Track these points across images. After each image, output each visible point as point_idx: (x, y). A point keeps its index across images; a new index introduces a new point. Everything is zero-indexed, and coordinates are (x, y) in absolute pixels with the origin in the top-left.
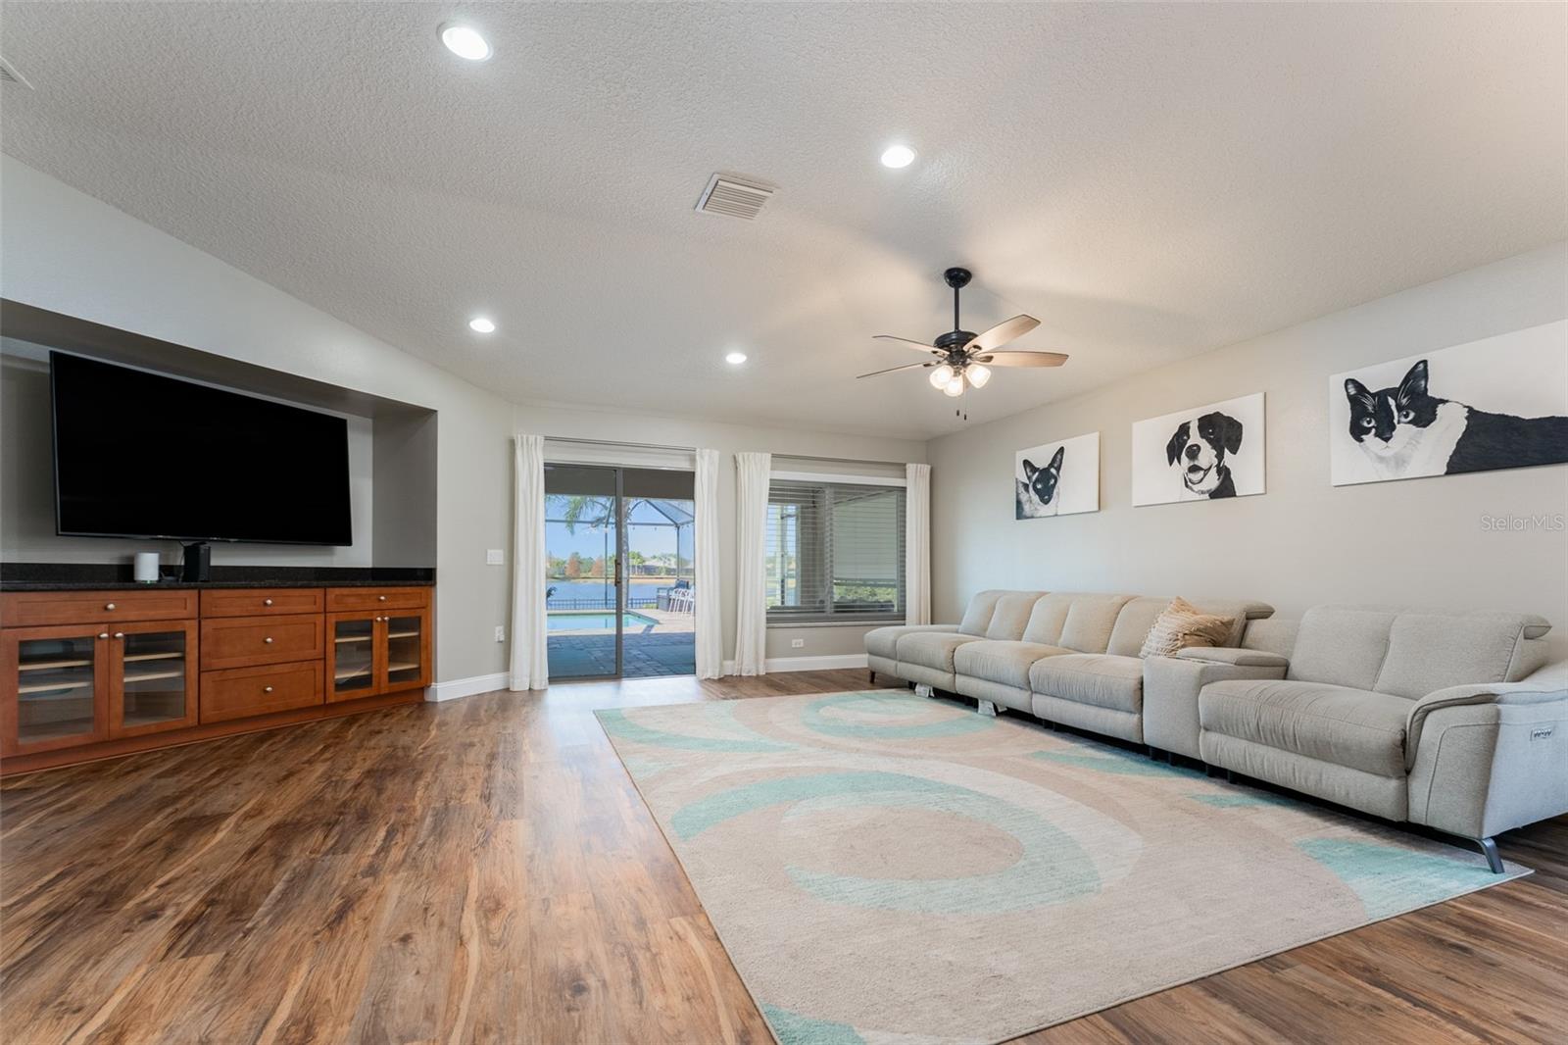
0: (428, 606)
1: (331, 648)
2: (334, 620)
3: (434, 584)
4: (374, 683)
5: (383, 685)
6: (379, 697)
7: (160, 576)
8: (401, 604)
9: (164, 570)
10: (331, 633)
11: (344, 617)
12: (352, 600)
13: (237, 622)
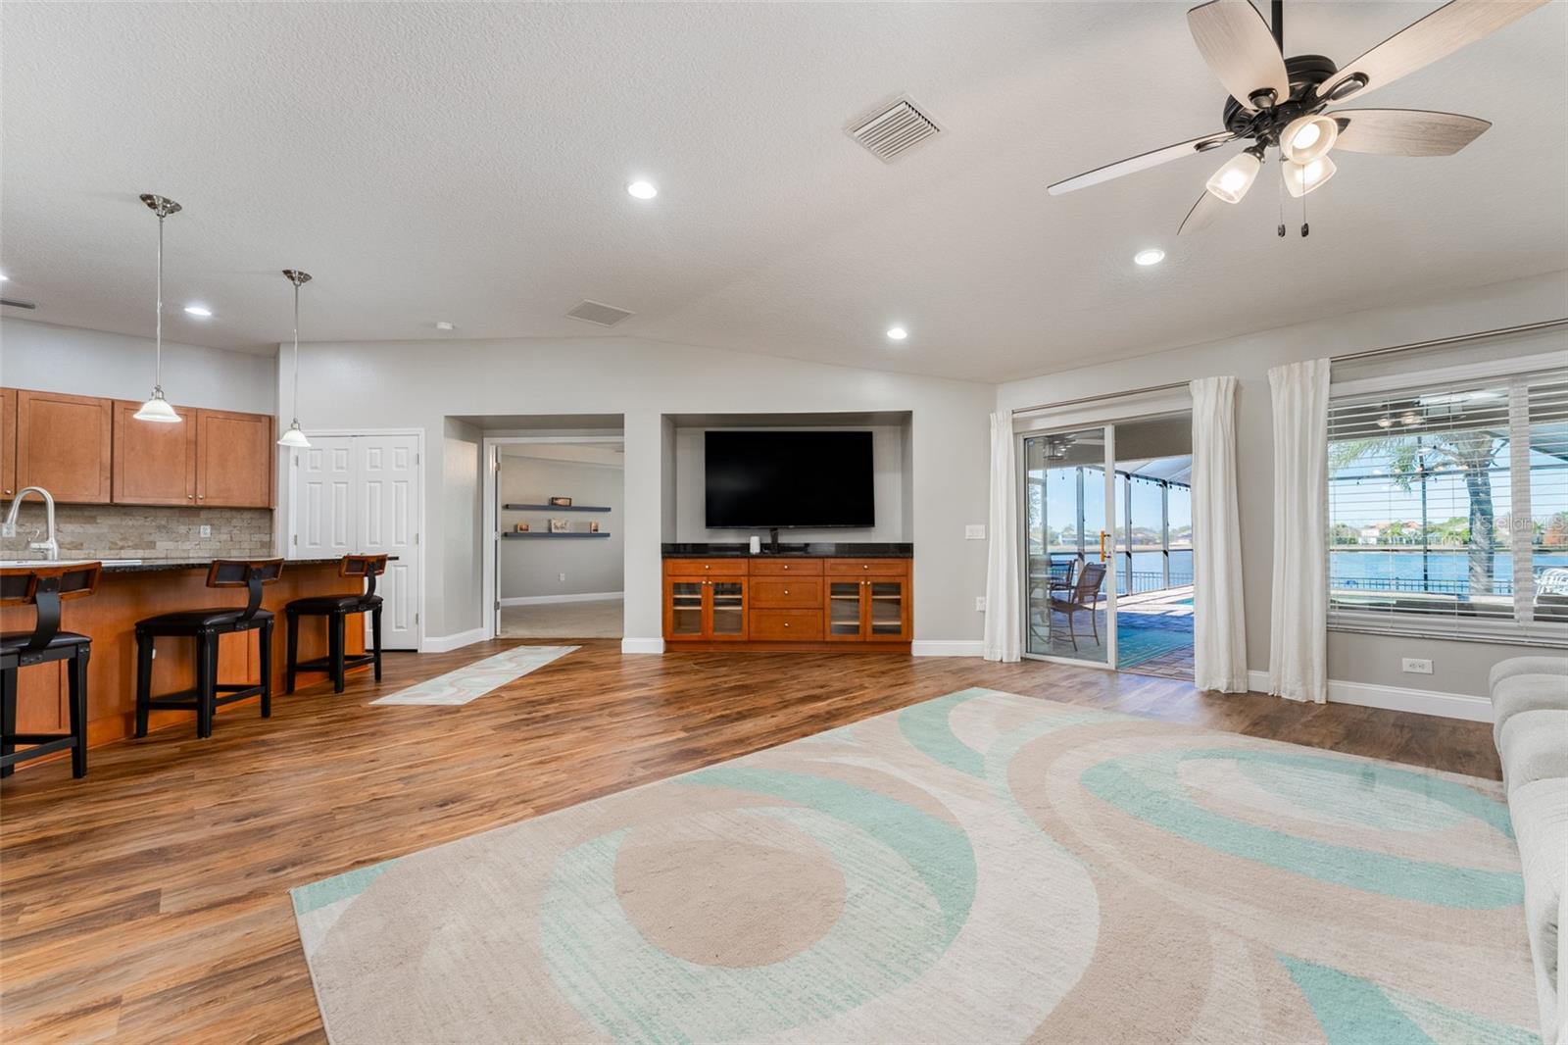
0: (908, 574)
1: (827, 600)
2: (829, 582)
3: (912, 557)
4: (861, 632)
5: (868, 635)
6: (865, 643)
7: (761, 550)
8: (883, 572)
9: (763, 546)
10: (828, 591)
11: (836, 580)
12: (844, 568)
13: (768, 579)
